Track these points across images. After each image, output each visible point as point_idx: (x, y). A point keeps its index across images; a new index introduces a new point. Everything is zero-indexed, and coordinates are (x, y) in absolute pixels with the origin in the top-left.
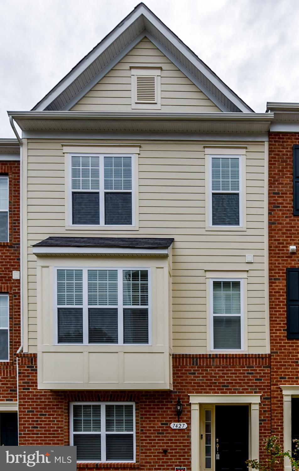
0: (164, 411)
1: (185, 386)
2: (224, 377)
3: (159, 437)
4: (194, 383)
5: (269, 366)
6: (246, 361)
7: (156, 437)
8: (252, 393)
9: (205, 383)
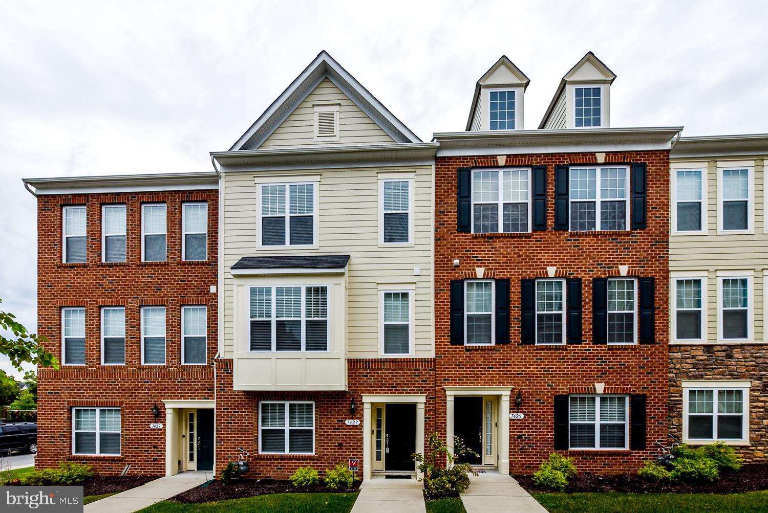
0: (340, 410)
1: (358, 387)
2: (393, 379)
3: (335, 432)
4: (367, 384)
5: (434, 369)
6: (413, 364)
7: (333, 432)
8: (418, 393)
9: (376, 384)
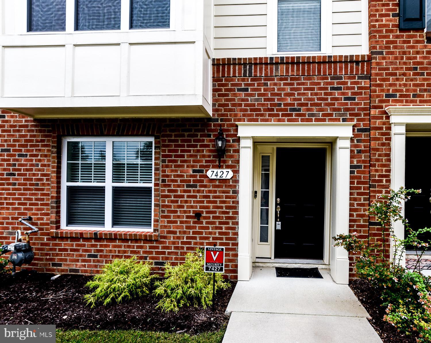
0: (198, 151)
1: (230, 110)
2: (293, 95)
3: (189, 191)
4: (246, 105)
5: (368, 77)
6: (330, 68)
7: (185, 191)
8: (339, 120)
9: (263, 105)
